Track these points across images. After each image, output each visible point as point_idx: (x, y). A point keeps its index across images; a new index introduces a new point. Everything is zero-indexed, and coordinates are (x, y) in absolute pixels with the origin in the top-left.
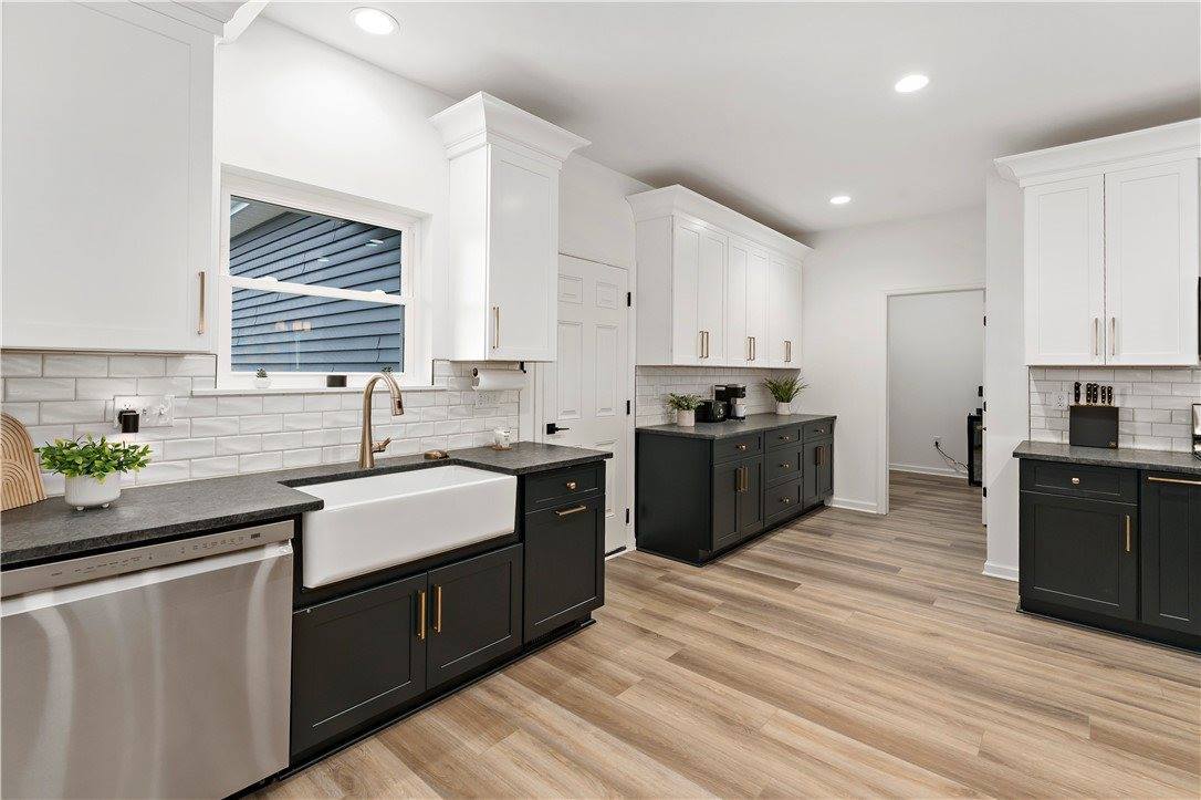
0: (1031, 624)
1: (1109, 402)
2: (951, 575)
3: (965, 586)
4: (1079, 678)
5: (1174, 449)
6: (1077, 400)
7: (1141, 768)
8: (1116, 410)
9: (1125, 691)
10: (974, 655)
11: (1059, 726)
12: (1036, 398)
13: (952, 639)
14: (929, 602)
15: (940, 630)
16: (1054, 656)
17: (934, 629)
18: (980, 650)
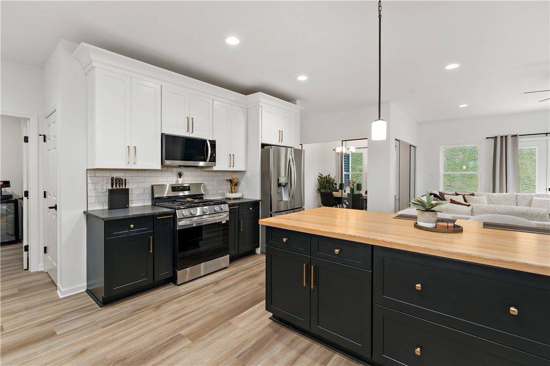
0: (113, 309)
1: (125, 186)
2: (43, 309)
3: (60, 311)
4: (158, 320)
5: (145, 204)
6: (112, 186)
7: (212, 338)
8: (128, 190)
9: (173, 313)
10: (115, 345)
11: (181, 347)
12: (90, 187)
13: (95, 346)
14: (53, 334)
15: (84, 346)
16: (140, 317)
17: (78, 348)
18: (113, 341)
